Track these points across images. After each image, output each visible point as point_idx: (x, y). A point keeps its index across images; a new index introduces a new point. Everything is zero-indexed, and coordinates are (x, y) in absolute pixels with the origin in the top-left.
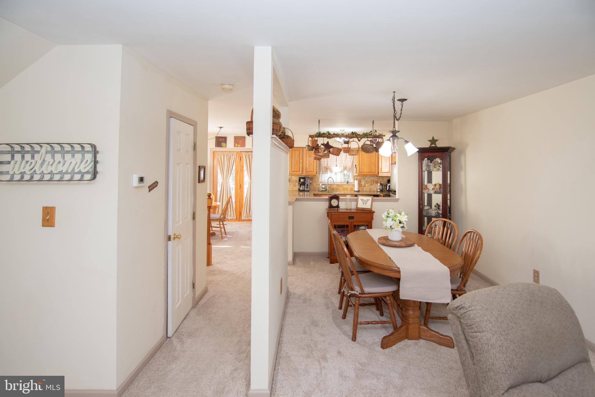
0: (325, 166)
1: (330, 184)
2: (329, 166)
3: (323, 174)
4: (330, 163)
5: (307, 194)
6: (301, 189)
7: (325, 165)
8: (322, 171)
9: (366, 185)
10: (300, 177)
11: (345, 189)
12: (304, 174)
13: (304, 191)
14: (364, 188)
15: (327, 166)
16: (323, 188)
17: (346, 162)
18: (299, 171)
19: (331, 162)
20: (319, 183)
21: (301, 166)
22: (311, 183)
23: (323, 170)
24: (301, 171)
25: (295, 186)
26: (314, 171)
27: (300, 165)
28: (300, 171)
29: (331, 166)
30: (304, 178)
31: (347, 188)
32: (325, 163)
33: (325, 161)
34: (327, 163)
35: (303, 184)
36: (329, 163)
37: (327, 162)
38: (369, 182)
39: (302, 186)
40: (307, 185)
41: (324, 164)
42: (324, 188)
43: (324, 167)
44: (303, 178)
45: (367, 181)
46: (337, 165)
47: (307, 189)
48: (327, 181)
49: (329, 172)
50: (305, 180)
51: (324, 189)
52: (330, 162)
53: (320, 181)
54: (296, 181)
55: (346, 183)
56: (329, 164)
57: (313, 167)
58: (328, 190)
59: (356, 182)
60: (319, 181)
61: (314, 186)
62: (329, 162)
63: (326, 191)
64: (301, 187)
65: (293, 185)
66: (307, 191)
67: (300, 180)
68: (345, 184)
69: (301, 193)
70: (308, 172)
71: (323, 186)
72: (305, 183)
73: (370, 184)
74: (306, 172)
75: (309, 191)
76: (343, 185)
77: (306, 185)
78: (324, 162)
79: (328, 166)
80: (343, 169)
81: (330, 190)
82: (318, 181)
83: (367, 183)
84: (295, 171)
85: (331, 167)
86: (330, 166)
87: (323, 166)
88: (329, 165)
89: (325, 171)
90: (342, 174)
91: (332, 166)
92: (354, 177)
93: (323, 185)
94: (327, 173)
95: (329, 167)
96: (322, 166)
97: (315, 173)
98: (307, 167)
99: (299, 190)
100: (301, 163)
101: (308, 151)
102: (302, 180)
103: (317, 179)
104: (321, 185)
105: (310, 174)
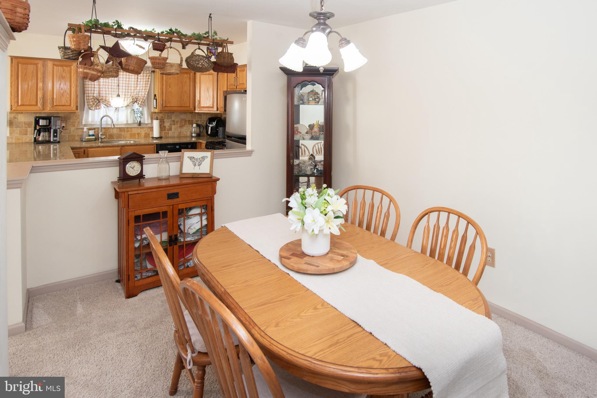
0: (95, 95)
1: (105, 128)
2: (104, 95)
3: (91, 110)
4: (106, 91)
5: (55, 147)
6: (40, 139)
7: (94, 93)
8: (88, 105)
9: (173, 126)
10: (37, 115)
11: (134, 134)
12: (48, 109)
13: (49, 142)
14: (170, 132)
15: (99, 96)
16: (90, 136)
17: (136, 89)
18: (34, 104)
19: (107, 89)
20: (81, 127)
21: (40, 95)
22: (63, 127)
23: (91, 103)
24: (39, 105)
26: (70, 105)
27: (39, 92)
28: (37, 105)
29: (107, 95)
30: (48, 118)
31: (138, 134)
32: (94, 91)
33: (94, 88)
34: (99, 91)
35: (46, 129)
36: (102, 91)
37: (99, 88)
38: (177, 122)
39: (42, 134)
40: (55, 131)
41: (92, 92)
42: (93, 135)
43: (92, 97)
44: (43, 118)
45: (174, 121)
46: (120, 94)
47: (55, 139)
48: (99, 123)
49: (102, 106)
50: (50, 122)
51: (94, 137)
52: (105, 88)
53: (83, 123)
55: (136, 126)
56: (104, 92)
57: (68, 96)
58: (101, 138)
59: (156, 124)
60: (82, 122)
61: (70, 132)
62: (104, 89)
63: (97, 141)
64: (39, 135)
65: (20, 132)
66: (55, 142)
67: (37, 122)
68: (134, 127)
69: (41, 147)
70: (58, 107)
71: (91, 132)
72: (51, 128)
73: (179, 125)
74: (53, 106)
75: (59, 142)
76: (131, 128)
77: (52, 131)
78: (93, 89)
79: (101, 95)
80: (131, 100)
81: (105, 138)
82: (79, 122)
83: (174, 125)
84: (26, 105)
85: (107, 98)
86: (106, 97)
87: (90, 95)
88: (103, 94)
89: (94, 104)
90: (129, 110)
91: (110, 95)
92: (152, 115)
93: (90, 129)
94: (99, 109)
95: (104, 98)
96: (89, 96)
97: (74, 108)
98: (55, 97)
99: (36, 141)
100: (40, 88)
101: (58, 67)
102: (42, 122)
103: (76, 120)
104: (86, 130)
105: (62, 109)
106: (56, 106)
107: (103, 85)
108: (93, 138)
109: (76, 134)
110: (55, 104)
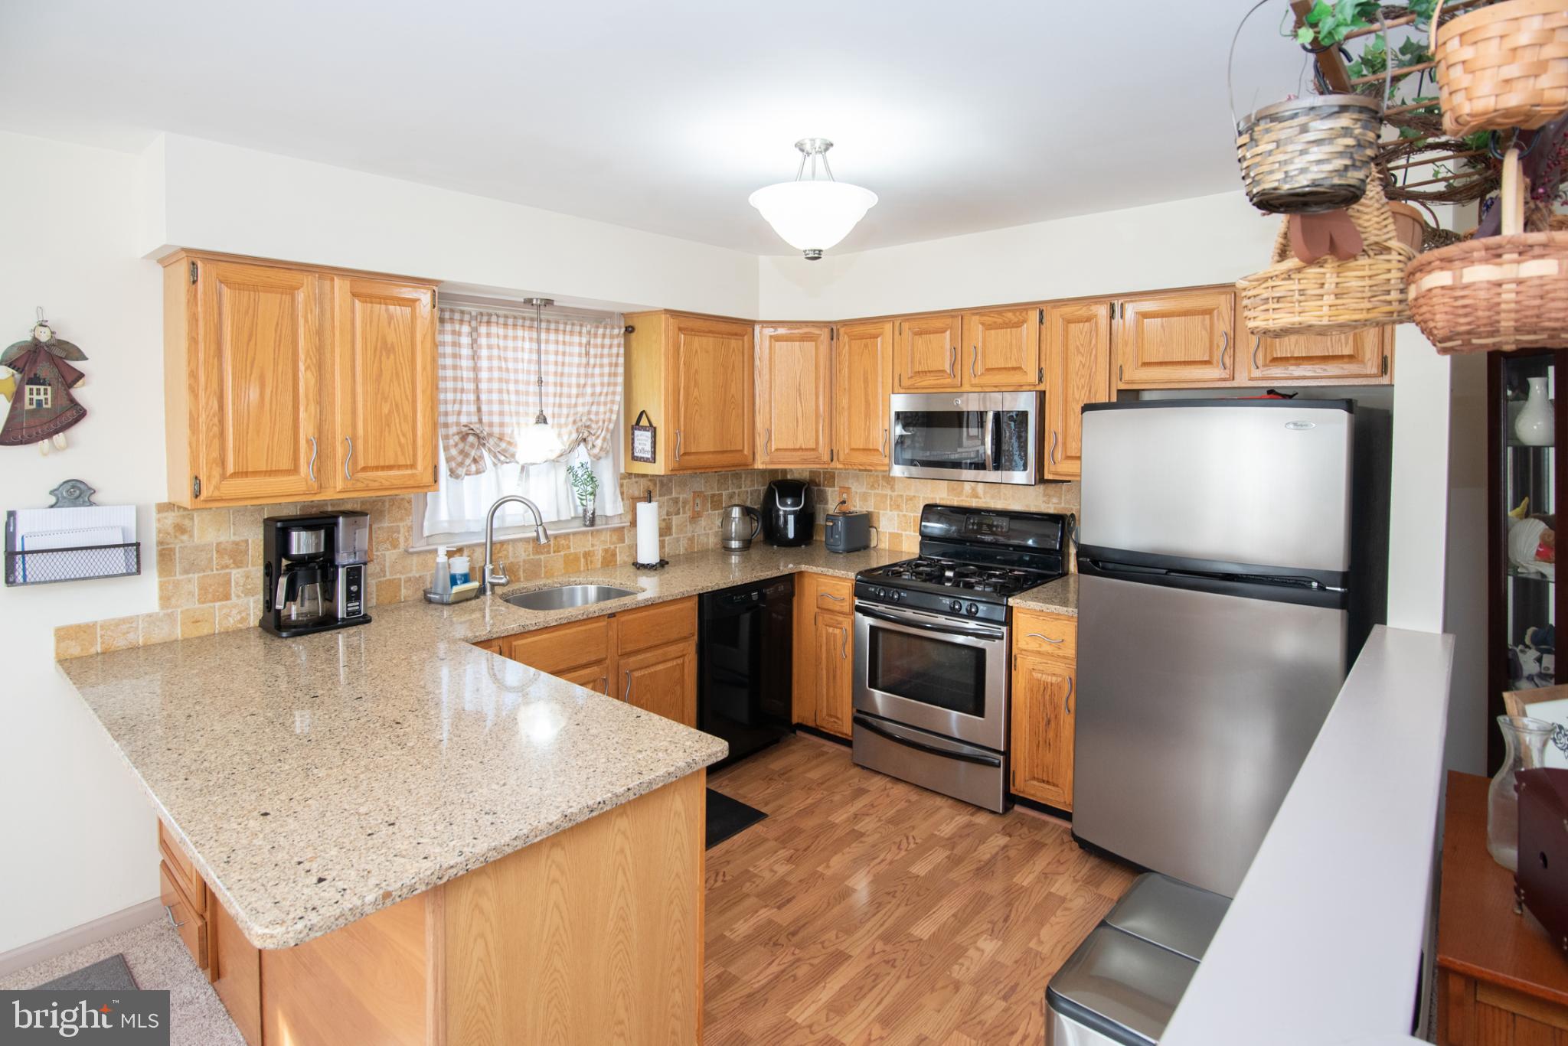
0: (467, 419)
2: (496, 419)
3: (455, 477)
4: (500, 402)
6: (291, 611)
7: (462, 413)
8: (447, 461)
9: (675, 520)
11: (576, 559)
12: (339, 486)
14: (667, 538)
15: (480, 421)
16: (454, 580)
17: (583, 395)
18: (285, 464)
19: (505, 397)
21: (307, 430)
23: (457, 451)
24: (303, 469)
25: (227, 597)
26: (414, 466)
27: (302, 418)
28: (295, 470)
29: (507, 419)
30: (322, 521)
31: (586, 555)
32: (461, 402)
33: (462, 391)
34: (479, 403)
35: (316, 568)
36: (490, 402)
37: (480, 392)
38: (685, 503)
40: (353, 576)
41: (458, 407)
45: (676, 501)
46: (546, 412)
47: (354, 606)
48: (480, 526)
49: (491, 458)
50: (331, 540)
51: (475, 585)
52: (499, 391)
54: (236, 554)
55: (584, 526)
56: (496, 408)
57: (407, 428)
58: (492, 587)
59: (647, 516)
62: (494, 397)
64: (286, 597)
65: (203, 589)
66: (352, 621)
67: (279, 544)
68: (575, 534)
71: (460, 566)
72: (335, 564)
73: (689, 514)
75: (366, 619)
76: (566, 536)
77: (341, 572)
78: (458, 396)
79: (484, 419)
80: (571, 436)
83: (678, 513)
84: (256, 473)
85: (507, 430)
86: (502, 425)
89: (464, 455)
90: (562, 473)
91: (514, 419)
92: (622, 486)
94: (479, 472)
97: (428, 477)
98: (360, 432)
102: (302, 543)
103: (402, 520)
104: (442, 558)
105: (386, 484)
107: (490, 380)
109: (403, 577)
110: (361, 464)
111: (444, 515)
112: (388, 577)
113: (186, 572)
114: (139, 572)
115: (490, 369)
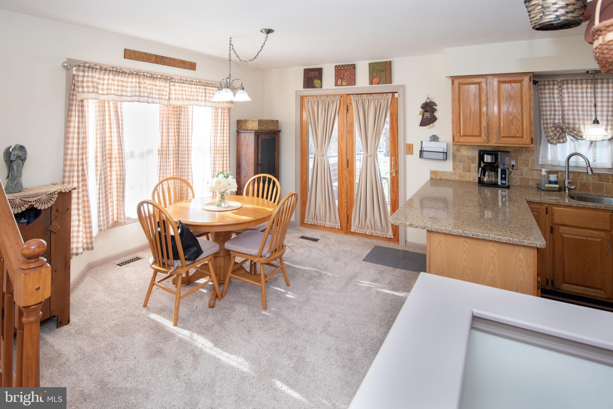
0: (556, 121)
1: (573, 172)
2: (571, 121)
3: (552, 143)
4: (573, 115)
5: (504, 193)
6: (486, 179)
7: (554, 119)
8: (547, 137)
10: (482, 149)
12: (494, 143)
13: (495, 185)
15: (563, 122)
16: (550, 182)
18: (477, 133)
19: (576, 112)
20: (537, 168)
21: (484, 124)
22: (513, 166)
23: (551, 134)
24: (483, 135)
25: (470, 171)
26: (522, 137)
27: (482, 119)
28: (480, 136)
29: (576, 122)
30: (494, 153)
32: (555, 115)
33: (555, 110)
34: (563, 115)
35: (492, 167)
36: (568, 115)
37: (563, 111)
39: (487, 174)
40: (504, 172)
41: (552, 117)
42: (556, 183)
43: (552, 125)
44: (489, 153)
46: (599, 119)
47: (503, 182)
49: (569, 138)
50: (496, 159)
51: (557, 186)
52: (573, 110)
53: (540, 163)
54: (472, 160)
56: (571, 117)
57: (519, 124)
58: (569, 189)
60: (538, 161)
61: (522, 174)
62: (570, 112)
63: (563, 192)
64: (484, 175)
65: (464, 168)
66: (503, 187)
67: (481, 158)
69: (488, 191)
70: (506, 139)
71: (553, 178)
72: (497, 167)
74: (500, 137)
75: (508, 187)
77: (499, 170)
78: (553, 113)
79: (566, 121)
81: (575, 189)
82: (533, 161)
84: (469, 136)
87: (549, 121)
88: (569, 119)
89: (555, 135)
93: (549, 173)
94: (563, 142)
95: (571, 126)
96: (547, 124)
97: (528, 141)
98: (502, 125)
99: (481, 182)
100: (483, 114)
101: (504, 84)
102: (488, 159)
103: (530, 157)
104: (544, 173)
105: (511, 142)
106: (504, 137)
107: (569, 106)
108: (557, 188)
109: (530, 178)
110: (502, 135)
111: (549, 157)
112: (524, 176)
113: (459, 162)
114: (446, 159)
115: (569, 102)
